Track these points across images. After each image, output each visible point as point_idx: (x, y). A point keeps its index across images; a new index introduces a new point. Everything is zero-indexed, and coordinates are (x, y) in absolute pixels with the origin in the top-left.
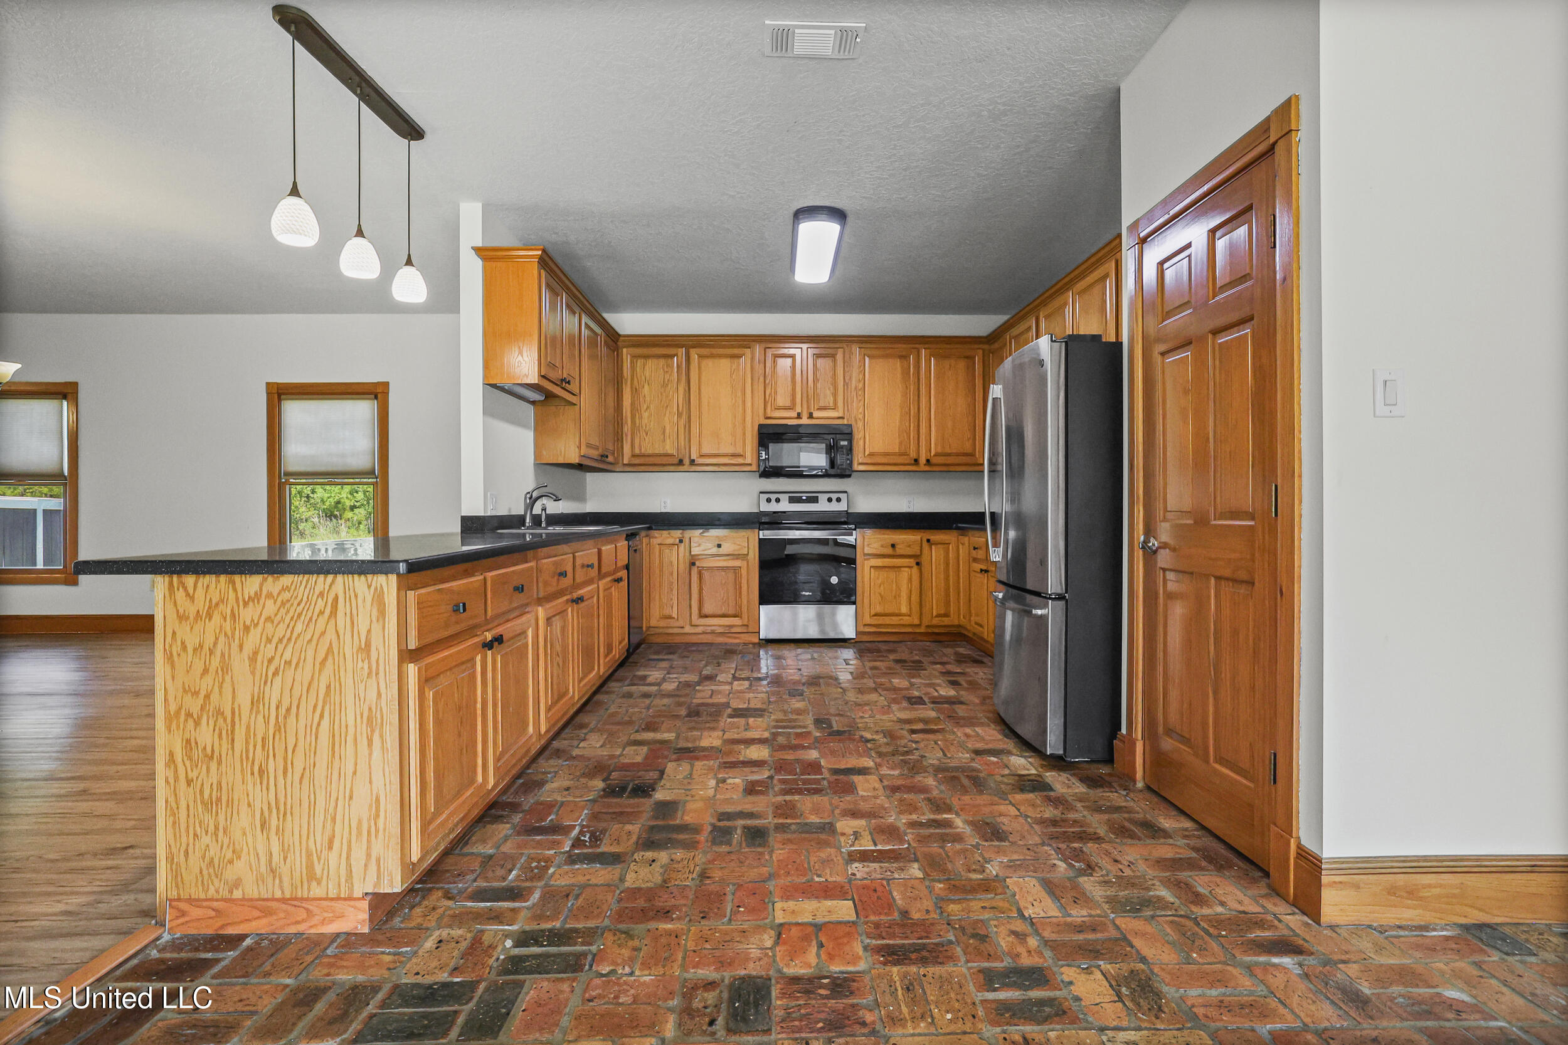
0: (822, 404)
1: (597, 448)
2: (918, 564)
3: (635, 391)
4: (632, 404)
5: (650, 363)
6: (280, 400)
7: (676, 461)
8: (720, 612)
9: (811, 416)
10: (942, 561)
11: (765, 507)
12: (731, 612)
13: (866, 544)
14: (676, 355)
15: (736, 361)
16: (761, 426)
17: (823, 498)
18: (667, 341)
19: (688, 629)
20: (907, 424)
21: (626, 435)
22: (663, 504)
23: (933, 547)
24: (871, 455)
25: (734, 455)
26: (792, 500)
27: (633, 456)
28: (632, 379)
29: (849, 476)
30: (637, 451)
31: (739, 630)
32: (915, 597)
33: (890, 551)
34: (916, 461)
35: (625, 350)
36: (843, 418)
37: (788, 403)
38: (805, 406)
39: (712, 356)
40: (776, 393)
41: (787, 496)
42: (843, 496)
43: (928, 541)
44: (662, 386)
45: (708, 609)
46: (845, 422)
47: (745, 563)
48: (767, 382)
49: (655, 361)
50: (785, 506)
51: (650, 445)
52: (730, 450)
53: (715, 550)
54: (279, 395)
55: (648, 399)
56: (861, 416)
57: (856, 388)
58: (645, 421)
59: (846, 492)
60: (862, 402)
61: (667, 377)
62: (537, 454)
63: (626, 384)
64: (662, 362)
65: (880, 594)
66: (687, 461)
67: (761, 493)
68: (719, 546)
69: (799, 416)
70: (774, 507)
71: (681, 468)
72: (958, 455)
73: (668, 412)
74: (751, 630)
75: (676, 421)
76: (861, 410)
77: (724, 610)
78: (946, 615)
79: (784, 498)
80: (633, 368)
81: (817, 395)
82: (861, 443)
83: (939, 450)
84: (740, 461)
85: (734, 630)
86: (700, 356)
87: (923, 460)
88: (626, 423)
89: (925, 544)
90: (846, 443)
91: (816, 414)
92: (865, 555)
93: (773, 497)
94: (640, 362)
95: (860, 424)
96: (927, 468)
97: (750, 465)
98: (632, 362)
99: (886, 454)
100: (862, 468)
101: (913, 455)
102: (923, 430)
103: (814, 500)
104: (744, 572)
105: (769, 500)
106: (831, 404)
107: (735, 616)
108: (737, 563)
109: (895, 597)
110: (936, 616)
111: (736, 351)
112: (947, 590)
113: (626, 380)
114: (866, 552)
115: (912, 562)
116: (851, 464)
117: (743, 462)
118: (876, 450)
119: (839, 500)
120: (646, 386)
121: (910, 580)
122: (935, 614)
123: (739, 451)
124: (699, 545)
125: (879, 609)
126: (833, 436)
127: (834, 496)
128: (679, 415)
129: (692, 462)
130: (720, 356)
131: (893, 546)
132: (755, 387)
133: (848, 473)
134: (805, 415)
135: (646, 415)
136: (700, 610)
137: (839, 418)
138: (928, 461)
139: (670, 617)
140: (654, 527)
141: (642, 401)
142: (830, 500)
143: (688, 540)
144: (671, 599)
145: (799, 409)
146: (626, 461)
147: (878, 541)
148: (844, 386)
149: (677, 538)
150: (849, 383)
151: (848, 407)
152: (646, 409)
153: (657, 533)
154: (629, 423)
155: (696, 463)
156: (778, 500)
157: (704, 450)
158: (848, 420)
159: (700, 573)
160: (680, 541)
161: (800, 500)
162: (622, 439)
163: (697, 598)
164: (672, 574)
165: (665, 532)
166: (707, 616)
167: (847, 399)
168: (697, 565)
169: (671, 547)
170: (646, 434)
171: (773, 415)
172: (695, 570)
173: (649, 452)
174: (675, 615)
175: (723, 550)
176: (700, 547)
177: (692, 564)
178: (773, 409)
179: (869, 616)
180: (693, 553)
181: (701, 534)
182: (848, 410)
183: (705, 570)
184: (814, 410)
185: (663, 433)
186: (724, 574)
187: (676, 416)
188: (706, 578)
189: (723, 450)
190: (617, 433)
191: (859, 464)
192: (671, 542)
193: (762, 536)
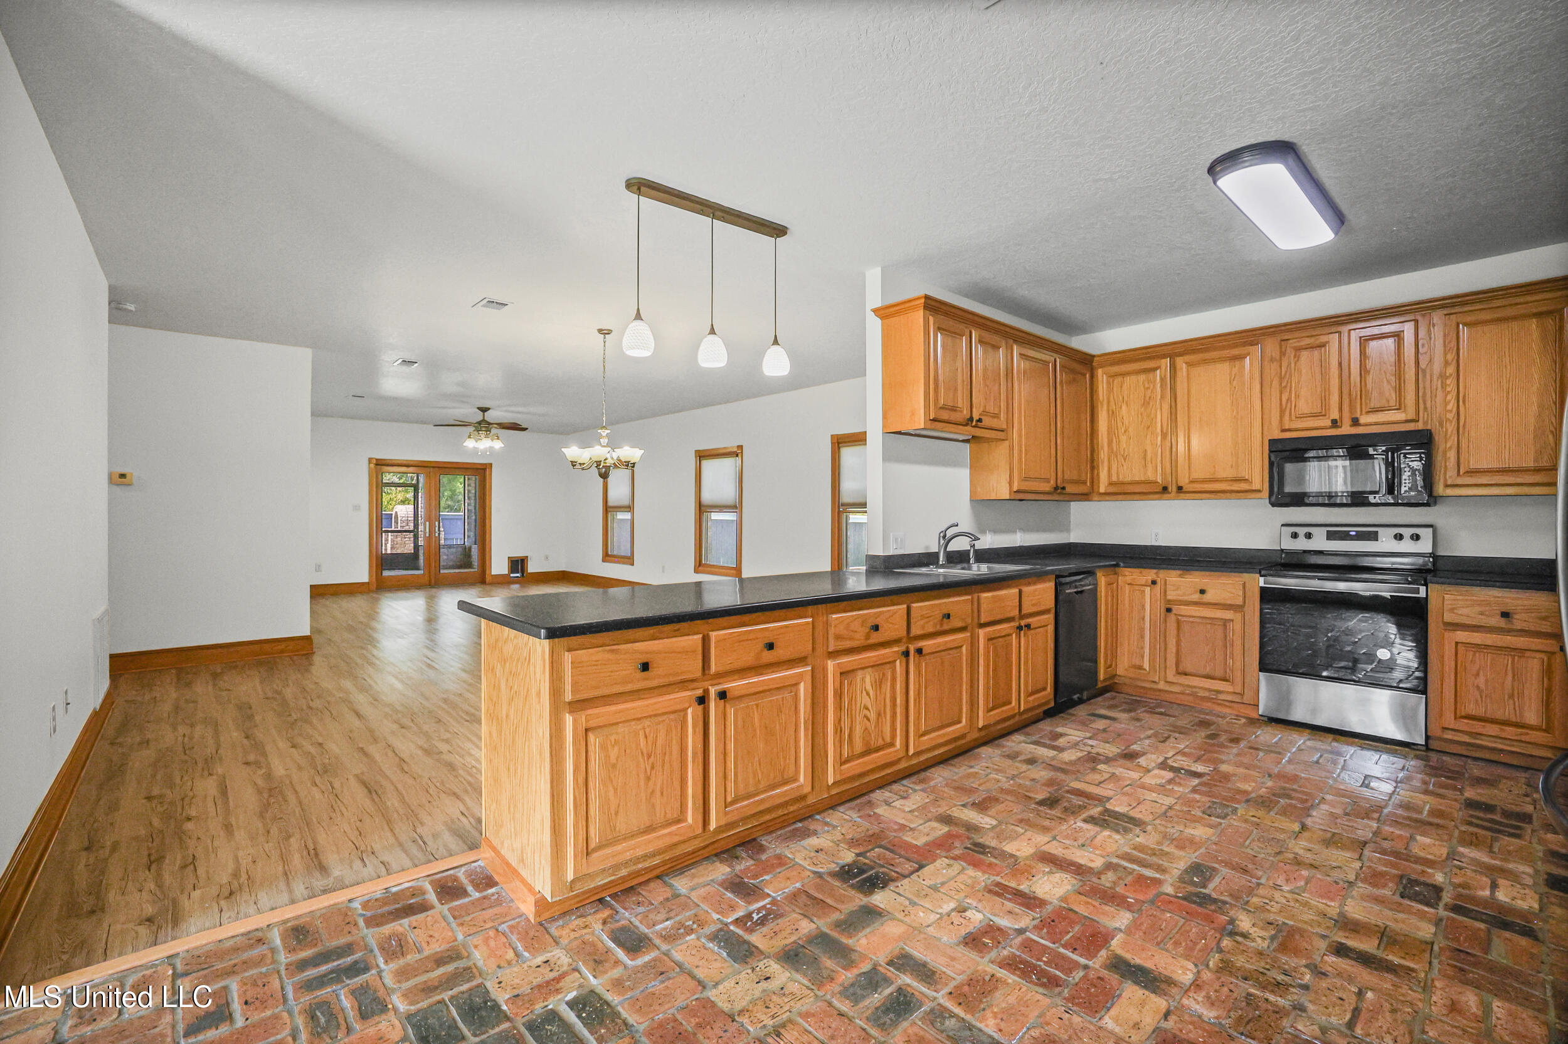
0: (1374, 403)
1: (1048, 480)
3: (1112, 414)
4: (1109, 429)
5: (1129, 381)
6: (839, 448)
7: (1160, 489)
8: (1203, 672)
9: (1355, 422)
11: (1289, 544)
12: (1219, 673)
13: (1447, 607)
14: (1158, 368)
15: (1237, 363)
16: (1272, 442)
17: (1386, 533)
18: (1148, 353)
19: (1162, 685)
21: (1102, 462)
24: (1472, 472)
25: (1237, 481)
26: (1331, 536)
27: (1111, 484)
28: (1109, 402)
29: (1430, 504)
30: (1114, 479)
31: (1229, 698)
33: (1499, 622)
35: (1100, 371)
36: (1415, 420)
37: (1317, 409)
38: (1346, 411)
39: (1206, 362)
40: (1297, 396)
41: (1324, 530)
42: (1424, 532)
44: (1144, 405)
45: (1187, 666)
46: (1420, 426)
47: (1240, 615)
48: (1283, 385)
49: (1133, 377)
50: (1320, 542)
51: (1131, 472)
52: (1230, 473)
53: (1196, 597)
54: (838, 443)
55: (1126, 422)
56: (1451, 415)
57: (1441, 375)
58: (1124, 445)
59: (1429, 527)
60: (1454, 395)
61: (1149, 392)
62: (973, 492)
63: (1102, 406)
64: (1142, 377)
66: (1173, 489)
67: (1283, 525)
68: (1202, 592)
69: (1336, 425)
70: (1301, 544)
71: (1165, 496)
73: (1149, 433)
74: (1245, 700)
75: (1159, 443)
76: (1452, 406)
77: (1208, 670)
79: (1320, 534)
80: (1110, 390)
81: (1367, 391)
82: (1452, 455)
84: (1245, 486)
85: (1221, 697)
86: (1189, 364)
88: (1102, 448)
91: (1365, 419)
93: (1302, 531)
94: (1118, 380)
95: (1451, 428)
97: (1259, 491)
98: (1108, 383)
99: (1506, 470)
100: (1451, 491)
103: (1373, 537)
104: (1237, 627)
105: (1295, 536)
106: (1392, 403)
107: (1225, 680)
108: (1228, 615)
111: (1236, 352)
113: (1102, 403)
114: (1445, 619)
115: (1551, 644)
117: (1250, 488)
118: (1483, 465)
119: (1415, 538)
120: (1124, 407)
121: (1547, 672)
123: (1242, 475)
124: (1177, 590)
125: (1472, 711)
127: (1406, 532)
128: (1164, 435)
129: (1180, 488)
130: (1214, 361)
131: (1506, 615)
132: (1266, 389)
133: (1426, 499)
134: (1346, 423)
135: (1123, 438)
136: (1177, 665)
137: (1407, 421)
139: (1140, 668)
140: (1122, 564)
141: (1120, 424)
142: (1399, 537)
143: (1163, 582)
144: (1142, 648)
145: (1335, 415)
146: (1102, 490)
147: (1472, 606)
148: (1417, 375)
149: (1150, 578)
150: (1428, 372)
151: (1425, 403)
152: (1125, 432)
153: (1127, 571)
154: (1106, 449)
155: (1184, 489)
156: (1309, 536)
157: (1195, 475)
158: (1425, 423)
159: (1178, 622)
160: (1154, 582)
161: (1345, 536)
162: (1098, 466)
163: (1174, 650)
164: (1143, 619)
165: (1136, 571)
166: (1186, 674)
167: (1424, 393)
168: (1174, 611)
169: (1142, 588)
170: (1125, 459)
171: (1294, 426)
172: (1172, 618)
173: (1128, 479)
174: (1146, 666)
175: (1208, 597)
176: (1178, 592)
177: (1169, 610)
178: (1293, 418)
179: (1453, 717)
180: (1169, 597)
181: (1180, 576)
182: (1425, 409)
183: (1185, 619)
184: (1361, 414)
185: (1145, 458)
186: (1209, 626)
187: (1159, 438)
188: (1186, 628)
189: (1221, 474)
190: (1092, 460)
191: (1447, 486)
192: (1143, 583)
193: (1262, 584)
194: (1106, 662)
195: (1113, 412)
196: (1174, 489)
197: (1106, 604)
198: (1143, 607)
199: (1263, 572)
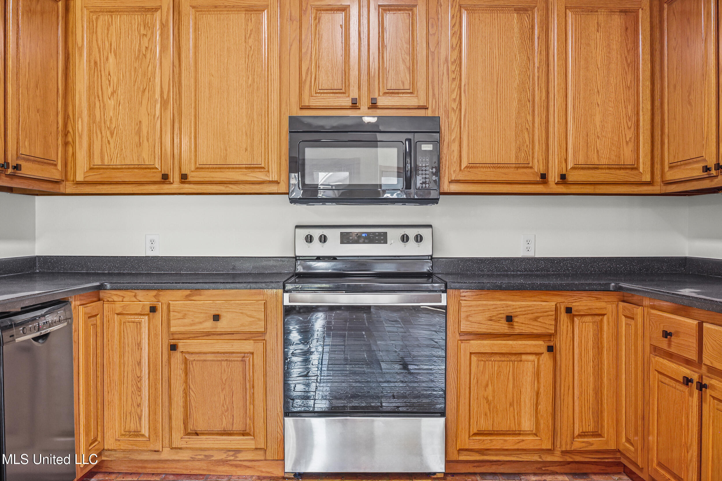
0: (391, 84)
2: (550, 349)
3: (94, 66)
4: (90, 88)
5: (118, 23)
7: (158, 177)
8: (218, 428)
9: (374, 105)
10: (591, 343)
11: (304, 250)
12: (238, 426)
13: (463, 315)
14: (159, 10)
15: (254, 17)
16: (293, 120)
17: (393, 235)
19: (165, 454)
20: (530, 118)
21: (80, 137)
22: (149, 244)
23: (576, 319)
24: (471, 166)
25: (251, 168)
26: (345, 239)
27: (92, 169)
28: (90, 49)
29: (435, 201)
30: (97, 161)
31: (250, 456)
32: (545, 405)
33: (503, 327)
34: (544, 176)
36: (426, 108)
37: (338, 84)
38: (364, 88)
39: (217, 11)
40: (318, 67)
41: (339, 231)
42: (425, 233)
43: (569, 310)
44: (137, 58)
45: (200, 421)
46: (429, 113)
47: (260, 345)
48: (304, 51)
49: (125, 18)
50: (335, 248)
51: (118, 151)
52: (244, 159)
53: (209, 325)
55: (114, 78)
56: (455, 105)
57: (446, 60)
58: (110, 112)
59: (430, 226)
60: (457, 82)
61: (145, 43)
63: (81, 53)
64: (136, 20)
65: (487, 399)
66: (175, 178)
67: (297, 227)
68: (216, 318)
69: (355, 105)
70: (316, 250)
71: (166, 188)
72: (610, 167)
73: (145, 99)
74: (268, 455)
75: (158, 113)
76: (454, 95)
77: (224, 424)
78: (597, 434)
79: (334, 235)
80: (92, 30)
81: (384, 70)
82: (455, 147)
83: (581, 160)
84: (260, 176)
85: (241, 456)
87: (553, 177)
88: (80, 116)
89: (564, 317)
90: (427, 147)
91: (382, 101)
92: (461, 334)
93: (316, 233)
94: (104, 18)
95: (454, 117)
96: (562, 189)
97: (277, 182)
99: (496, 166)
100: (454, 188)
101: (538, 167)
102: (555, 128)
103: (382, 239)
104: (258, 361)
105: (309, 239)
106: (407, 86)
107: (244, 433)
108: (248, 346)
109: (512, 404)
110: (580, 436)
112: (598, 391)
113: (81, 49)
114: (463, 328)
115: (540, 345)
116: (438, 183)
117: (265, 178)
118: (479, 159)
119: (419, 239)
120: (112, 59)
121: (537, 374)
122: (576, 433)
123: (259, 160)
124: (184, 317)
125: (484, 425)
126: (410, 136)
127: (412, 233)
128: (164, 104)
129: (184, 178)
130: (229, 10)
131: (509, 319)
133: (434, 195)
134: (364, 103)
135: (111, 103)
136: (186, 422)
137: (420, 108)
138: (563, 177)
139: (137, 434)
140: (108, 286)
141: (105, 82)
142: (405, 239)
143: (165, 307)
144: (139, 405)
145: (354, 93)
146: (80, 178)
147: (484, 311)
148: (427, 57)
149: (148, 304)
150: (436, 52)
151: (433, 90)
152: (113, 93)
153: (114, 295)
154: (86, 118)
155: (190, 179)
156: (323, 239)
157: (203, 159)
158: (433, 111)
159: (186, 361)
160: (153, 309)
161: (358, 240)
162: (74, 141)
163: (181, 403)
164: (139, 363)
165: (128, 295)
166: (197, 434)
167: (433, 78)
168: (181, 348)
169: (137, 319)
170: (112, 134)
171: (313, 103)
172: (177, 356)
173: (117, 162)
174: (145, 431)
175: (222, 325)
176: (186, 321)
177: (173, 347)
178: (313, 93)
179: (467, 436)
180: (173, 329)
181: (187, 297)
182: (434, 95)
183: (196, 357)
184: (379, 95)
185: (139, 132)
186: (224, 364)
187: (158, 106)
188: (195, 369)
189: (233, 160)
190: (66, 134)
191: (451, 182)
192: (138, 311)
193: (286, 303)
194: (87, 434)
195: (96, 63)
196: (177, 178)
197: (87, 347)
198: (139, 345)
199: (289, 287)
